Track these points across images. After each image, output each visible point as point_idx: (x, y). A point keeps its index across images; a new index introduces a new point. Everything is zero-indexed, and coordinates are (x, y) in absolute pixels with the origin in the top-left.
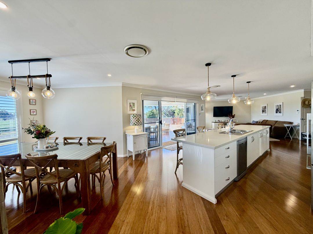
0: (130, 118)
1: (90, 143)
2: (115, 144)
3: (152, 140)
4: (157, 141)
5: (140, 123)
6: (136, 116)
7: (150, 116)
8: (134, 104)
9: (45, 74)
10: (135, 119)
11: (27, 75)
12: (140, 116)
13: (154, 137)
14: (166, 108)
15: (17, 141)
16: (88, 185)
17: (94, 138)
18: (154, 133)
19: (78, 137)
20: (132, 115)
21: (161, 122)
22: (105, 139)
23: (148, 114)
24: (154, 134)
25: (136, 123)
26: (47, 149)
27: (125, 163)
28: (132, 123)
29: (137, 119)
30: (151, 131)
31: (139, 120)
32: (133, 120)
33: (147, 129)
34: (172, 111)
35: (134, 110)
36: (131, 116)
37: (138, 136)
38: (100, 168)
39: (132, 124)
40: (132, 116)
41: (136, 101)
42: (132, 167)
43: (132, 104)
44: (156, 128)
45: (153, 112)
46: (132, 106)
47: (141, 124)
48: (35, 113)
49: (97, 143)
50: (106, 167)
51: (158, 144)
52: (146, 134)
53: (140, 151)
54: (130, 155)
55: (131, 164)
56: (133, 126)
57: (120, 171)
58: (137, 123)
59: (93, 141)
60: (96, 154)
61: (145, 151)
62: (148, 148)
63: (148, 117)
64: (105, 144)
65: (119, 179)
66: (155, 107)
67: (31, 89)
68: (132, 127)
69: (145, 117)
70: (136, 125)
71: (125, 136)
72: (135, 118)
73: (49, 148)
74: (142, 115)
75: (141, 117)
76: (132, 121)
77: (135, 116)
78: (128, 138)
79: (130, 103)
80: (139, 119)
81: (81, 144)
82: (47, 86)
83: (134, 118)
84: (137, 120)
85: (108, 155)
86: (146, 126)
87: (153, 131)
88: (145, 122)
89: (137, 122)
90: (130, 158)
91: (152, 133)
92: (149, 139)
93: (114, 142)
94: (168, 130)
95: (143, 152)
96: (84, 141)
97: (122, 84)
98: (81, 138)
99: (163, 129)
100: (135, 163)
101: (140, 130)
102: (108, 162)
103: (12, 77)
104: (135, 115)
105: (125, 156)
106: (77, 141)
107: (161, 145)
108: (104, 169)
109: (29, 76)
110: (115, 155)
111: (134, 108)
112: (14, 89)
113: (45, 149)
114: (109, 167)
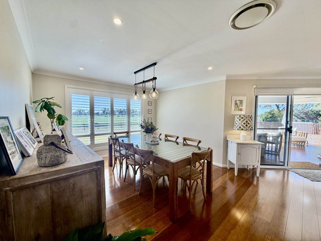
0: (234, 120)
1: (185, 144)
2: (210, 150)
3: (268, 154)
4: (277, 156)
5: (249, 128)
6: (244, 117)
7: (268, 118)
8: (241, 102)
9: (152, 78)
10: (242, 122)
11: (142, 81)
12: (250, 118)
13: (274, 150)
14: (300, 108)
15: (140, 132)
16: (175, 191)
17: (189, 140)
18: (274, 143)
19: (176, 136)
20: (238, 116)
21: (289, 130)
22: (200, 142)
23: (263, 117)
24: (274, 145)
25: (242, 128)
26: (151, 143)
27: (223, 175)
28: (237, 126)
29: (245, 122)
30: (268, 141)
31: (249, 124)
32: (238, 122)
33: (260, 136)
34: (312, 112)
35: (241, 110)
36: (236, 117)
37: (245, 146)
38: (190, 176)
39: (237, 129)
40: (238, 118)
41: (245, 97)
42: (234, 185)
43: (238, 102)
44: (278, 137)
45: (272, 113)
46: (238, 104)
47: (251, 129)
48: (151, 113)
49: (192, 145)
50: (197, 176)
51: (281, 162)
52: (259, 144)
53: (247, 166)
54: (232, 166)
55: (232, 180)
56: (239, 131)
57: (216, 184)
58: (245, 127)
59: (189, 142)
60: (187, 159)
61: (256, 167)
62: (261, 165)
63: (264, 120)
64: (199, 149)
65: (213, 195)
66: (278, 107)
67: (144, 92)
68: (236, 131)
69: (259, 119)
70: (242, 129)
71: (226, 143)
72: (242, 120)
73: (153, 143)
74: (253, 117)
75: (252, 120)
76: (236, 124)
77: (242, 118)
78: (229, 145)
79: (236, 101)
80: (249, 122)
81: (178, 143)
82: (154, 88)
83: (240, 120)
84: (244, 124)
85: (200, 163)
86: (259, 132)
87: (271, 141)
88: (258, 126)
89: (245, 125)
90: (231, 171)
91: (269, 142)
92: (263, 152)
93: (209, 148)
94: (305, 142)
95: (252, 167)
96: (180, 140)
97: (227, 77)
98: (178, 138)
99: (292, 140)
100: (238, 180)
101: (249, 137)
102: (200, 170)
103: (135, 84)
104: (242, 116)
105: (224, 166)
106: (174, 139)
107: (286, 165)
108: (195, 177)
109: (144, 82)
110: (210, 164)
111: (242, 106)
112: (136, 93)
113: (150, 143)
114: (202, 177)
